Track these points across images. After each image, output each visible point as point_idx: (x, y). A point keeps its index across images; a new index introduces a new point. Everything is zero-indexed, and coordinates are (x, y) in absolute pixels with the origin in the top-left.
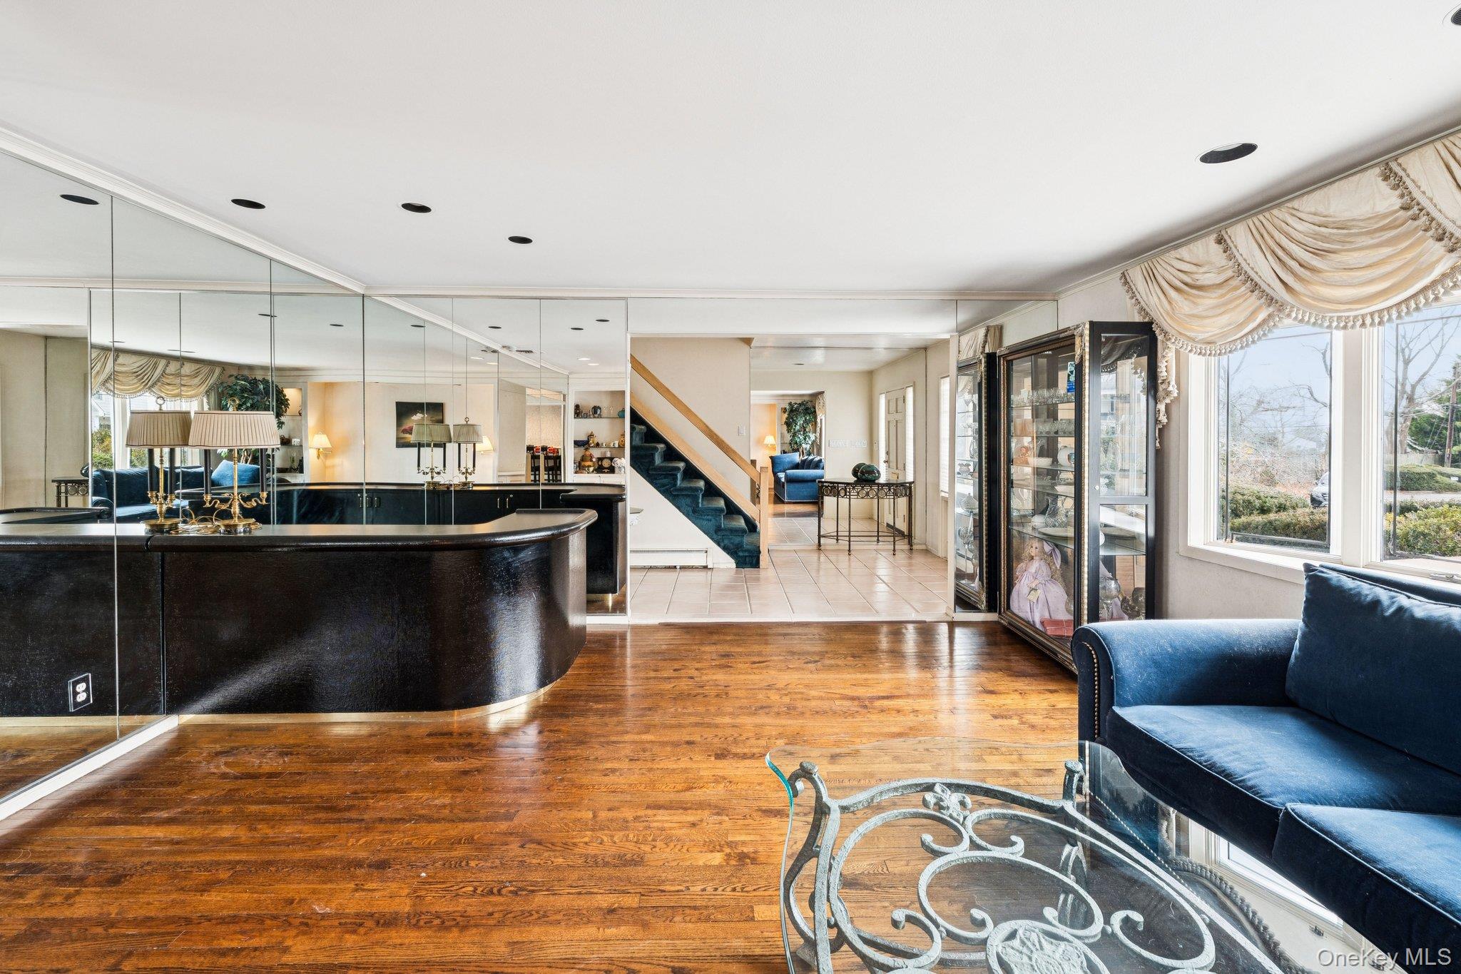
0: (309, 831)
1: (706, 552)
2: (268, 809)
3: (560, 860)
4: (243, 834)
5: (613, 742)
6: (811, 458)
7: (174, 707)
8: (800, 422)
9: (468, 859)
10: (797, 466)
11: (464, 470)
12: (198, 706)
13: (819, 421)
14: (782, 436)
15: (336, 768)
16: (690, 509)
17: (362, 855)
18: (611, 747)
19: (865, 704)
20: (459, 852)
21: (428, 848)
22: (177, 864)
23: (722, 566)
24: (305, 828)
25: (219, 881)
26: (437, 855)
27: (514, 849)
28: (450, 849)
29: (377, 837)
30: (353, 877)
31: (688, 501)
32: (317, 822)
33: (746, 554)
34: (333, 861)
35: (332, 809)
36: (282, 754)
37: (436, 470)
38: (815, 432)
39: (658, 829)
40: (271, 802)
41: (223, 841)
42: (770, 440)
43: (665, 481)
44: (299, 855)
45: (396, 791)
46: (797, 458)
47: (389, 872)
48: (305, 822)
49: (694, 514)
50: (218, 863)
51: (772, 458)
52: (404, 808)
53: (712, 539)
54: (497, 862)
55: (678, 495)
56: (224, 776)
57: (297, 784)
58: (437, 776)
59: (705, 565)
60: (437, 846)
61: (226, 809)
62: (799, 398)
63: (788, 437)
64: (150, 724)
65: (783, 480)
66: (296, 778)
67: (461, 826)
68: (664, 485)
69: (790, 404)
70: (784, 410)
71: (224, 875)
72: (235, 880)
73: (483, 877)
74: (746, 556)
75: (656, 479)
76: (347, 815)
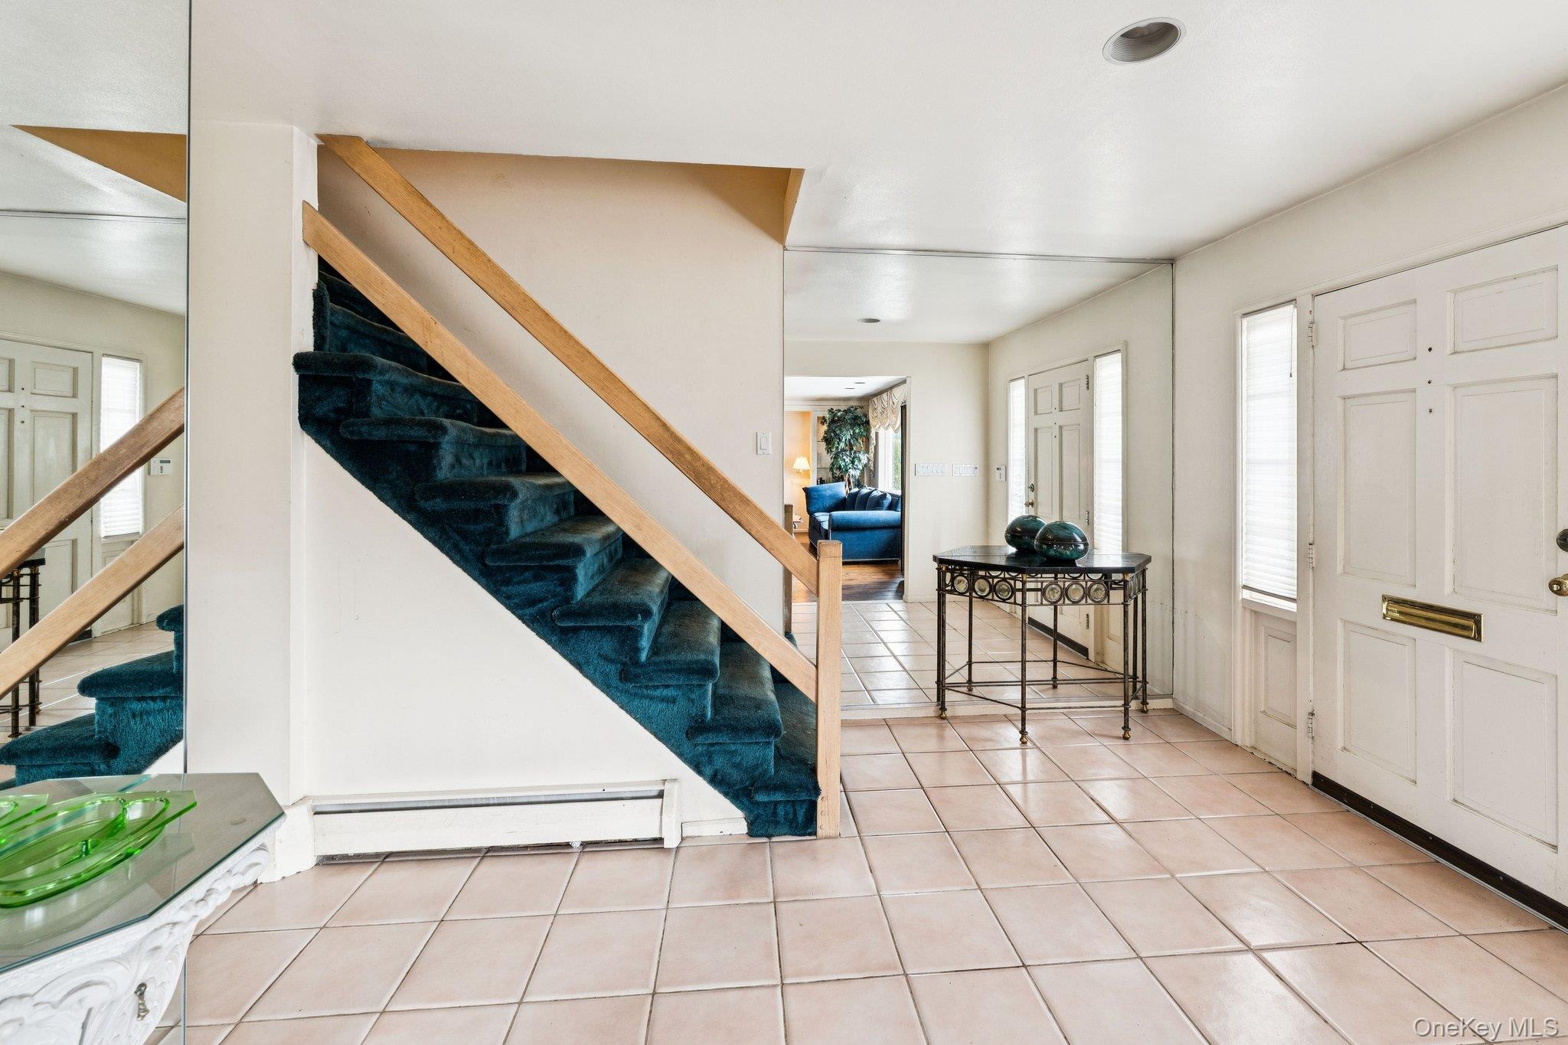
1: (663, 796)
6: (865, 491)
8: (847, 435)
10: (843, 504)
13: (873, 435)
14: (819, 458)
16: (612, 669)
23: (708, 829)
31: (608, 645)
33: (778, 795)
38: (867, 451)
42: (802, 463)
43: (536, 588)
46: (842, 489)
49: (625, 681)
51: (806, 490)
53: (680, 755)
55: (575, 630)
59: (657, 835)
62: (842, 403)
63: (828, 460)
65: (826, 526)
68: (532, 602)
69: (831, 411)
70: (823, 420)
74: (776, 803)
75: (507, 583)
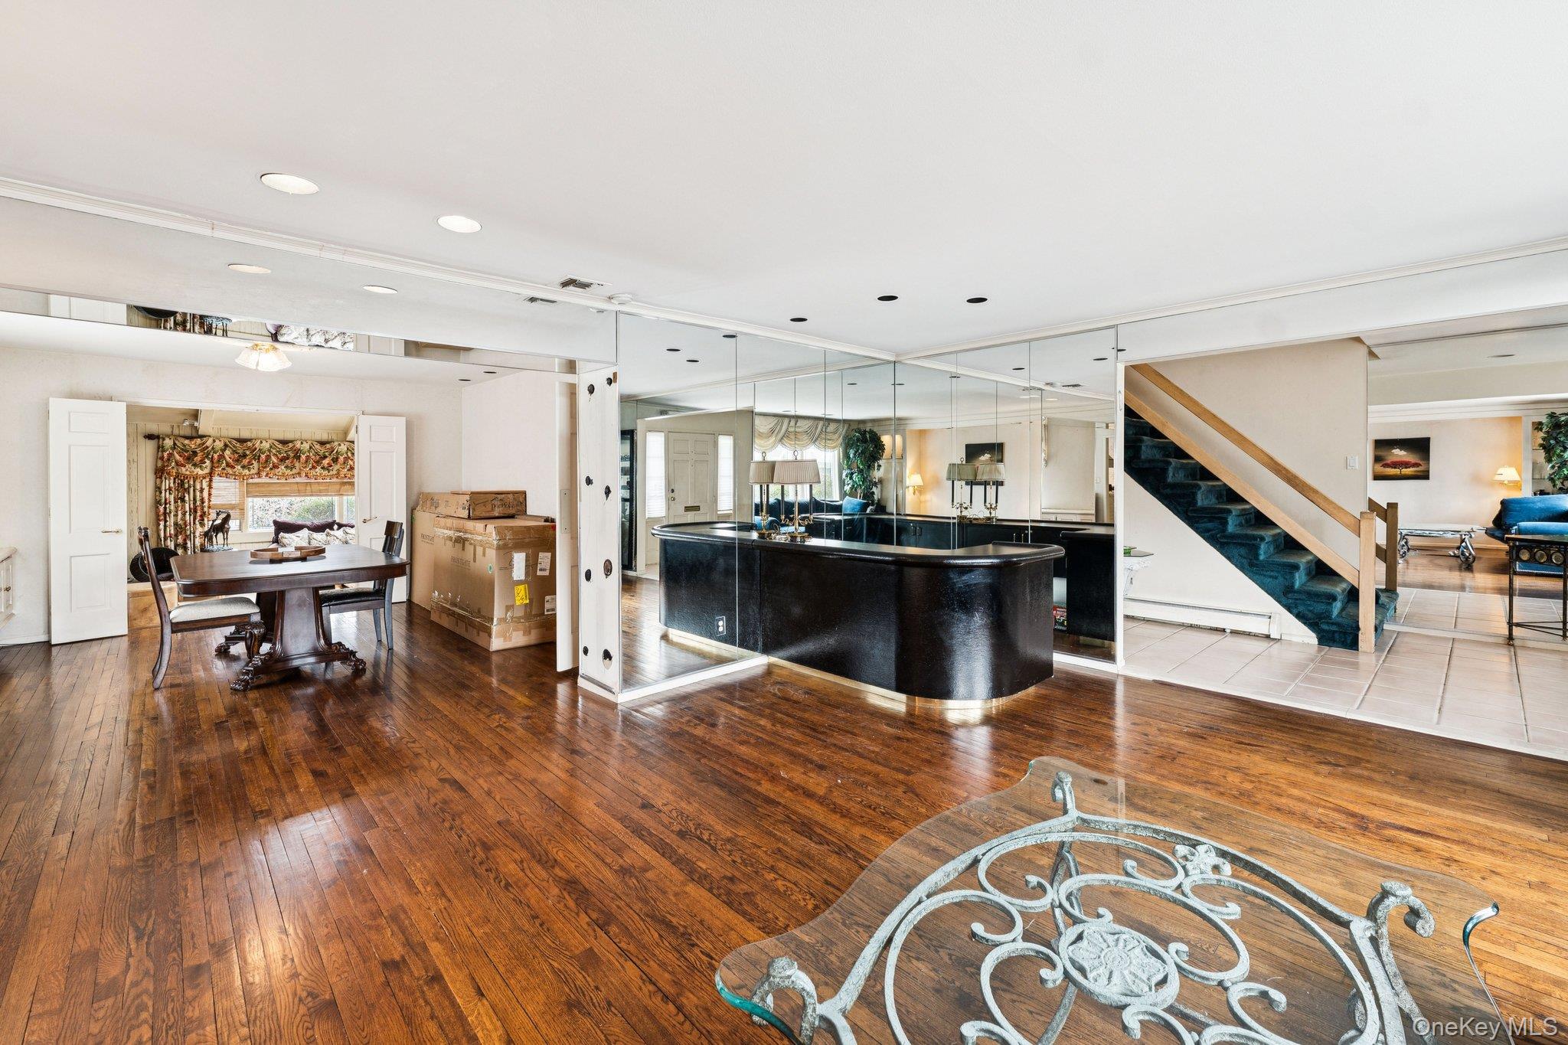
0: (798, 736)
1: (1270, 617)
2: (786, 718)
3: (924, 810)
4: (769, 726)
5: (1024, 758)
7: (766, 650)
9: (868, 784)
10: (1560, 517)
11: (989, 506)
12: (782, 653)
14: (1536, 467)
15: (828, 709)
16: (1245, 561)
17: (815, 758)
18: (1017, 760)
19: (1363, 824)
20: (866, 779)
21: (849, 770)
22: (738, 728)
23: (1295, 639)
24: (797, 734)
25: (749, 743)
26: (853, 775)
27: (899, 791)
28: (862, 775)
29: (828, 752)
30: (805, 767)
31: (1243, 551)
32: (804, 733)
33: (1334, 628)
34: (800, 755)
35: (814, 730)
36: (806, 693)
37: (965, 505)
39: (1010, 822)
40: (788, 715)
41: (759, 725)
42: (1506, 478)
43: (1210, 525)
44: (787, 746)
45: (852, 733)
46: (1562, 502)
47: (824, 773)
48: (798, 731)
49: (1251, 566)
50: (752, 735)
51: (1505, 501)
52: (851, 744)
53: (1280, 602)
54: (884, 794)
55: (1228, 544)
56: (775, 695)
57: (804, 711)
58: (881, 733)
59: (1267, 633)
60: (856, 771)
61: (768, 711)
63: (1547, 469)
64: (752, 657)
66: (805, 708)
67: (876, 766)
68: (1208, 530)
70: (1538, 426)
71: (752, 741)
72: (755, 745)
73: (871, 797)
74: (1334, 632)
75: (1197, 522)
76: (820, 736)
